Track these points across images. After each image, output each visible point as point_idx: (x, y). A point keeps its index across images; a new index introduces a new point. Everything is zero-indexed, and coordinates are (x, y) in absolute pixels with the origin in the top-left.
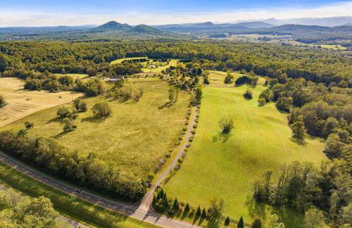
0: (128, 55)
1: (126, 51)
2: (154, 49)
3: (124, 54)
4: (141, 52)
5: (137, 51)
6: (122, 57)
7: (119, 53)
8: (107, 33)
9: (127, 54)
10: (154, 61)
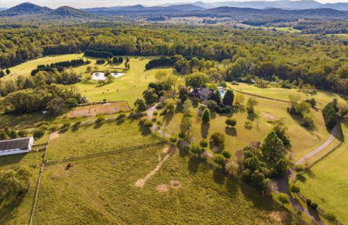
0: (48, 52)
1: (43, 44)
2: (92, 39)
3: (41, 49)
4: (71, 46)
5: (63, 43)
6: (36, 56)
7: (30, 49)
8: (20, 16)
9: (46, 49)
10: (98, 63)
